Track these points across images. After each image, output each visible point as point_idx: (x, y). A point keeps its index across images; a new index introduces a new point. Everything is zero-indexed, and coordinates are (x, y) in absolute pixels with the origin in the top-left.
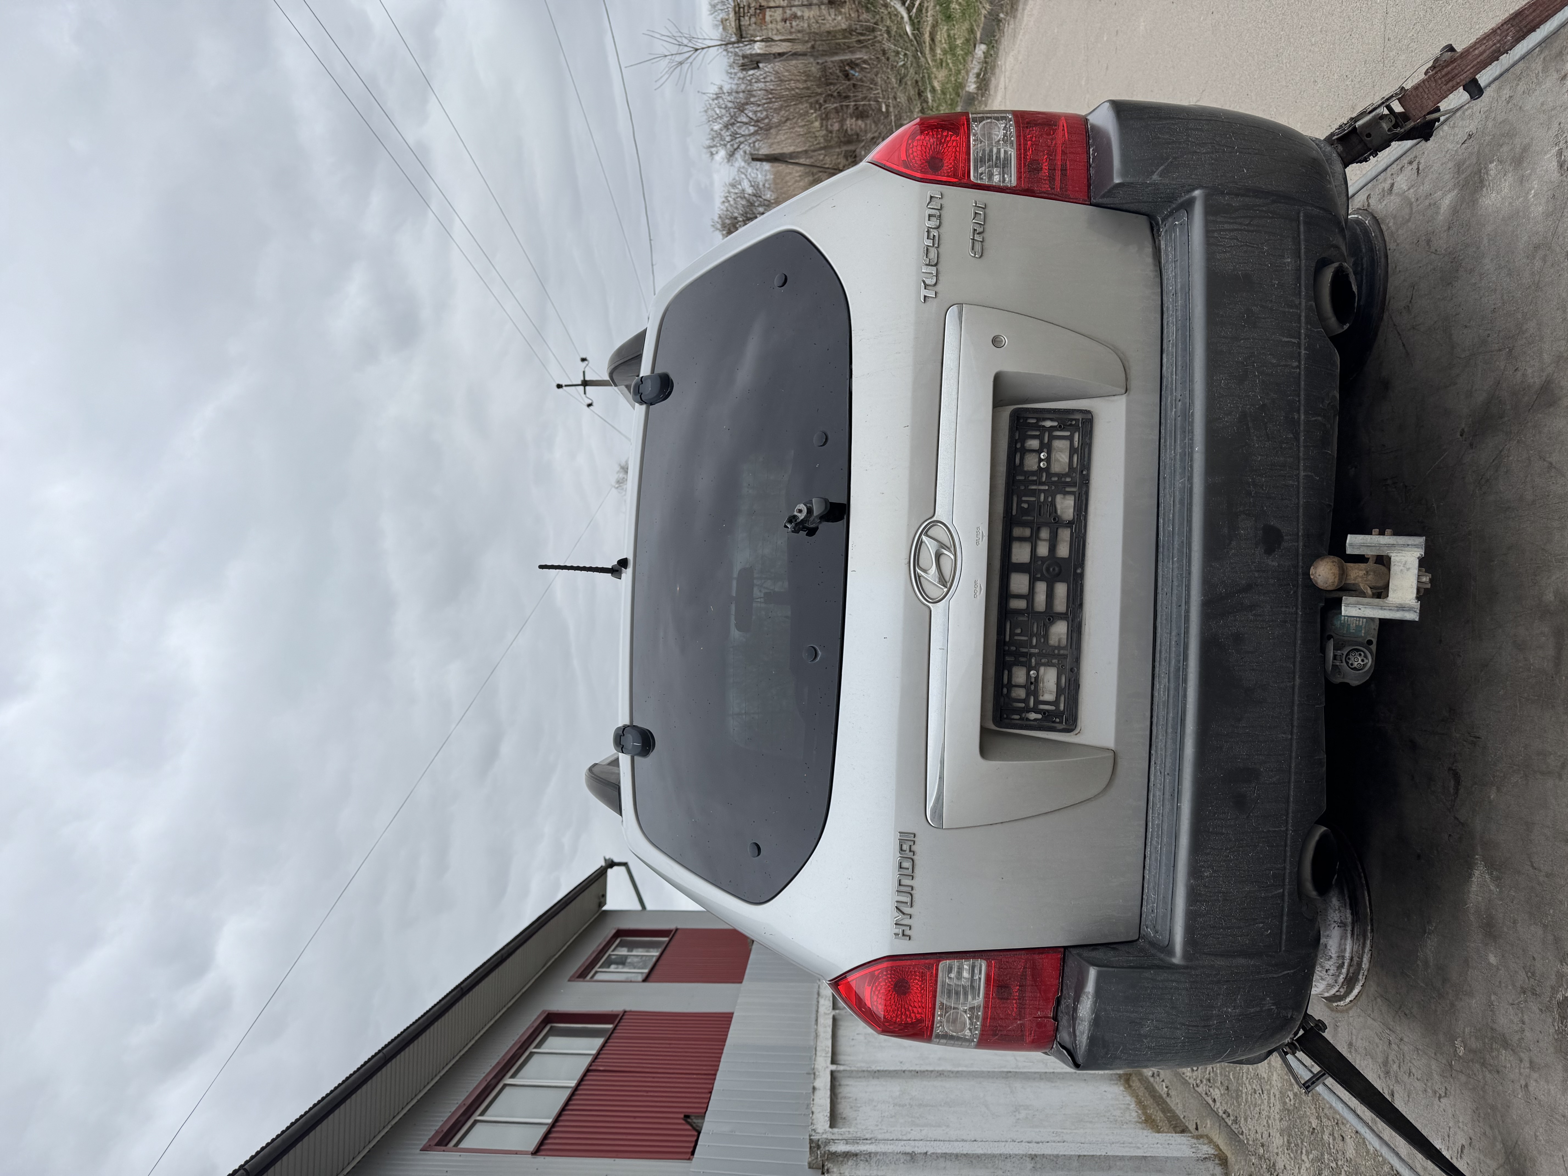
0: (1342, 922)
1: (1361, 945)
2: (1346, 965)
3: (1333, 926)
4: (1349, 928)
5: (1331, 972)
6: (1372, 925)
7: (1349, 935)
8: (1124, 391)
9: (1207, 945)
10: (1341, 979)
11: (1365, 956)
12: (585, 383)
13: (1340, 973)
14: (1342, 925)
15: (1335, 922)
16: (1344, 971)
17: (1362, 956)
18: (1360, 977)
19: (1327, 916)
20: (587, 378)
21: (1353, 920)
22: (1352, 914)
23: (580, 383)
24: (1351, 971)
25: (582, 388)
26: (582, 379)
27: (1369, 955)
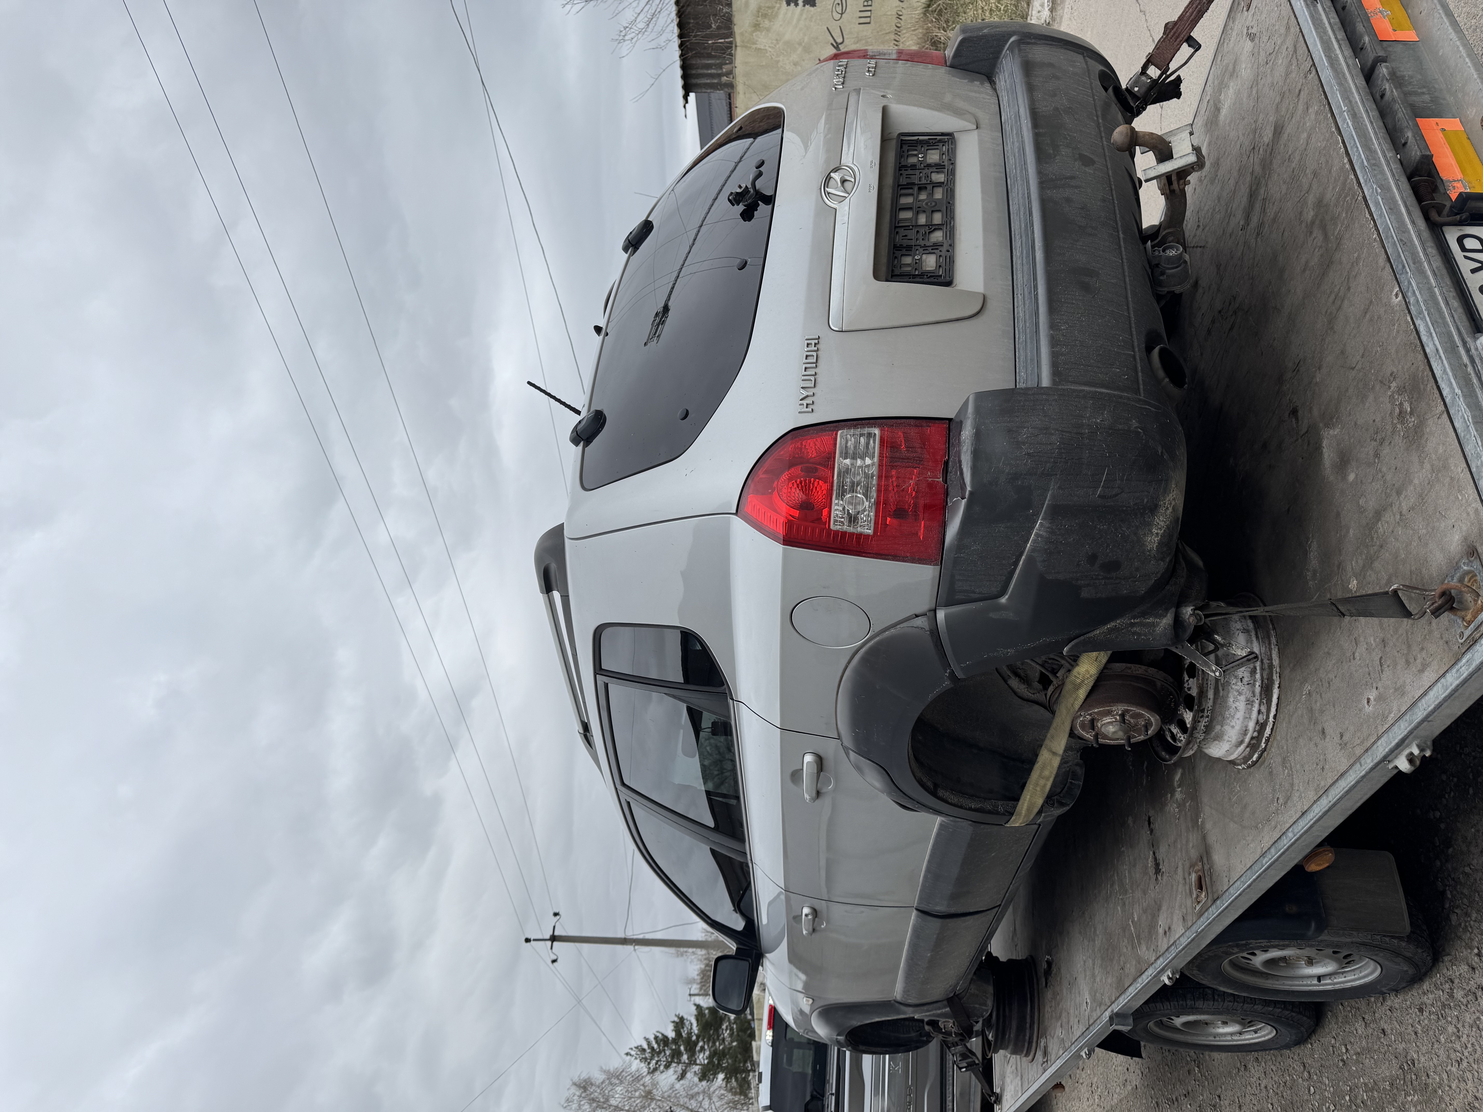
0: (1244, 629)
1: (1268, 647)
2: (1258, 668)
3: (1237, 633)
4: (1253, 634)
5: (1246, 680)
6: (1273, 624)
7: (1254, 639)
8: (975, 127)
9: (1071, 376)
10: (1258, 689)
11: (1273, 652)
12: (554, 938)
13: (1255, 681)
14: (1246, 631)
15: (1238, 630)
16: (1258, 676)
17: (1271, 655)
18: (1274, 677)
19: (1230, 628)
20: (556, 933)
21: (1255, 626)
22: (1253, 622)
23: (548, 937)
24: (1265, 676)
25: (549, 943)
26: (551, 933)
27: (1277, 650)
